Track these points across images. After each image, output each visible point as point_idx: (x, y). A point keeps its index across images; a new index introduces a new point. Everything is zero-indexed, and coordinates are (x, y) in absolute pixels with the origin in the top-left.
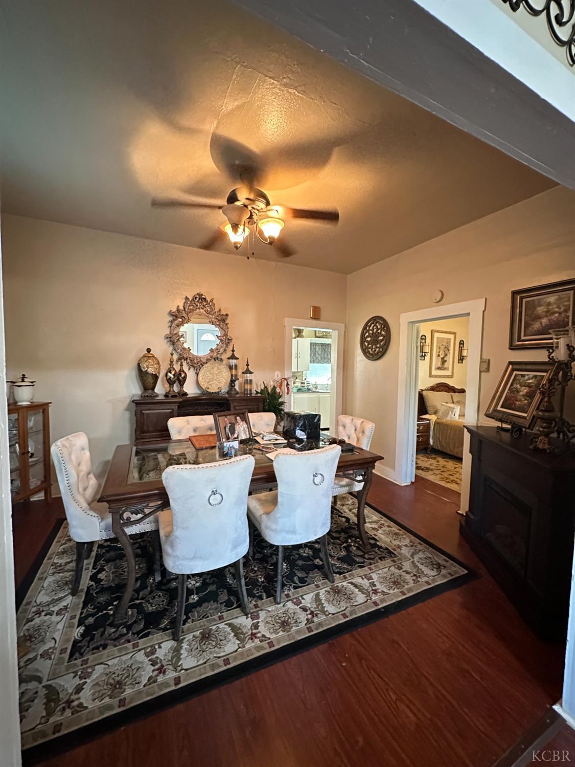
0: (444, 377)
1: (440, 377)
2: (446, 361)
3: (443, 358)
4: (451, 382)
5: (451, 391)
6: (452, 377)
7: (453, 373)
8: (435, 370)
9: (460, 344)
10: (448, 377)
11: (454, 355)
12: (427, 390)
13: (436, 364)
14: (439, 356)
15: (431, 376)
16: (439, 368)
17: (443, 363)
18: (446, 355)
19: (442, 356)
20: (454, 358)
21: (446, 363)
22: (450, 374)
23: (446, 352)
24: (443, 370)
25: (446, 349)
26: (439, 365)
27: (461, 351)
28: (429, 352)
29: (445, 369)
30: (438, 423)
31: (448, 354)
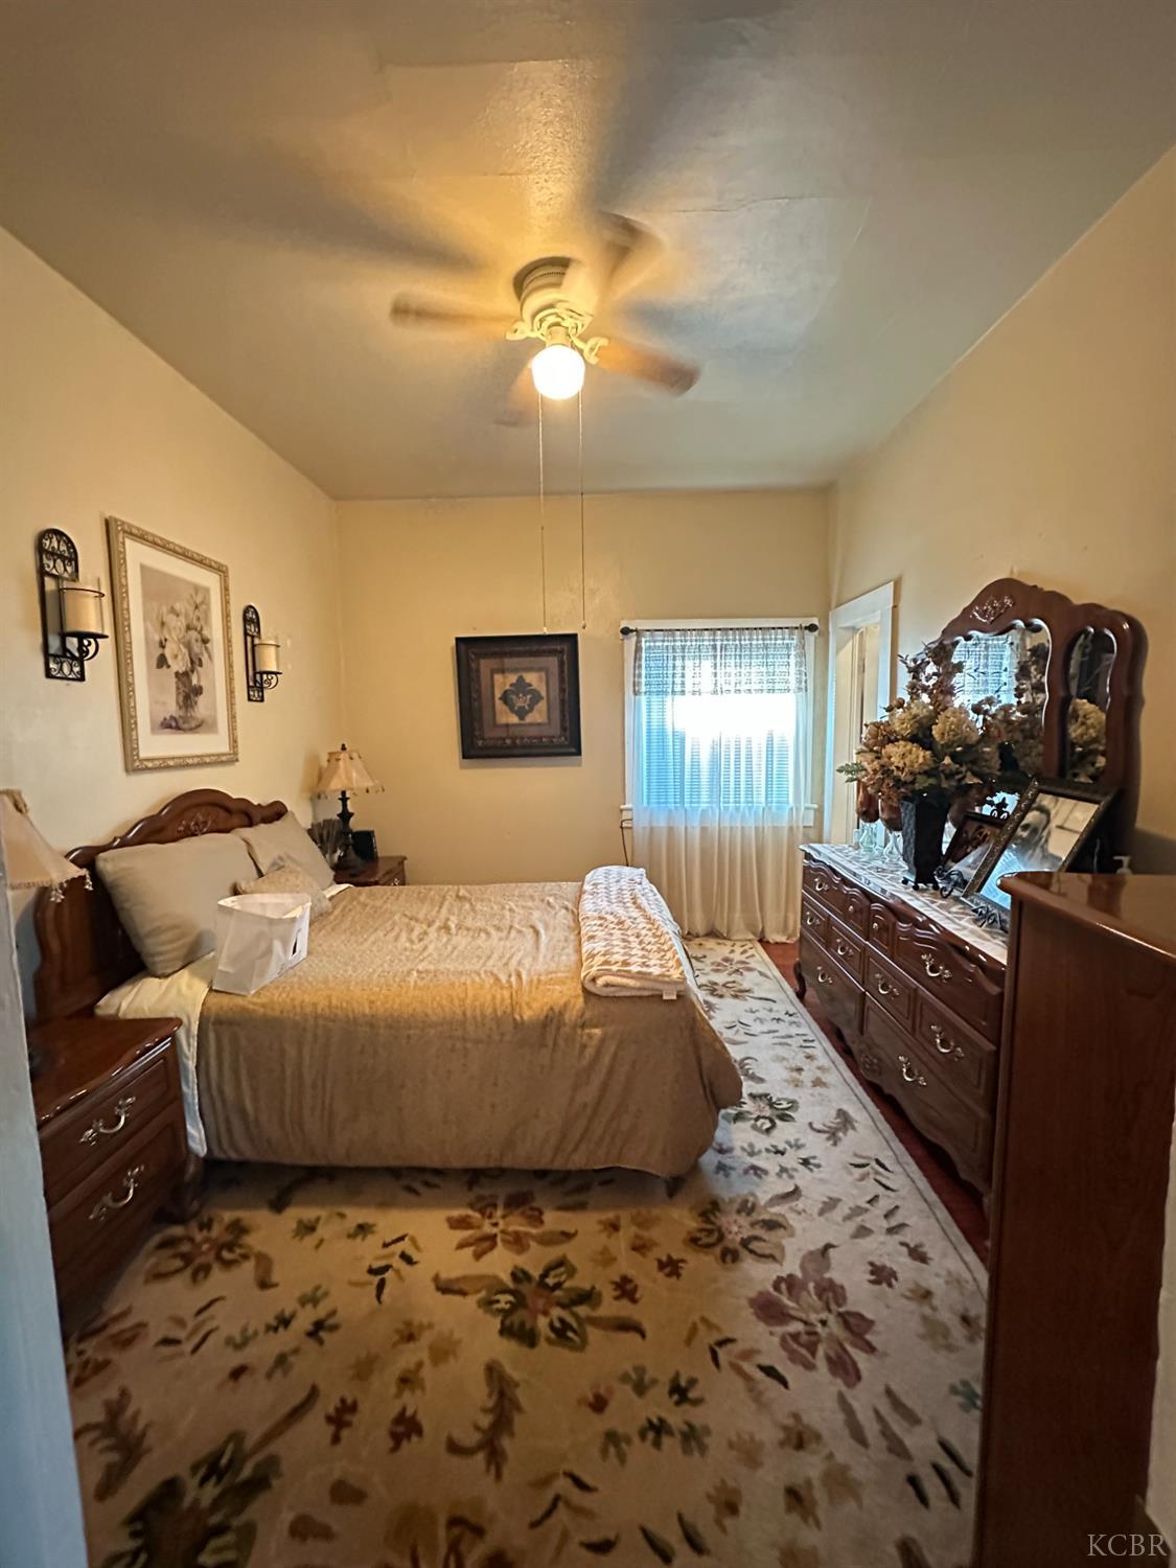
0: (202, 762)
1: (183, 764)
2: (198, 691)
3: (186, 674)
4: (233, 784)
5: (236, 820)
6: (230, 759)
7: (234, 742)
8: (153, 730)
9: (246, 620)
10: (218, 761)
11: (230, 667)
12: (125, 843)
13: (154, 701)
14: (162, 662)
15: (134, 764)
16: (171, 725)
17: (187, 697)
18: (195, 662)
19: (179, 665)
20: (230, 680)
21: (201, 700)
22: (225, 748)
23: (197, 647)
24: (192, 730)
25: (194, 635)
26: (171, 708)
27: (252, 652)
28: (108, 631)
29: (198, 727)
30: (219, 1022)
31: (205, 658)
